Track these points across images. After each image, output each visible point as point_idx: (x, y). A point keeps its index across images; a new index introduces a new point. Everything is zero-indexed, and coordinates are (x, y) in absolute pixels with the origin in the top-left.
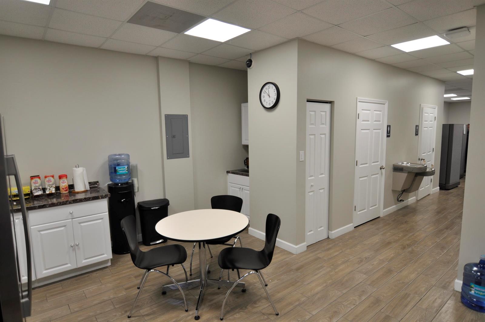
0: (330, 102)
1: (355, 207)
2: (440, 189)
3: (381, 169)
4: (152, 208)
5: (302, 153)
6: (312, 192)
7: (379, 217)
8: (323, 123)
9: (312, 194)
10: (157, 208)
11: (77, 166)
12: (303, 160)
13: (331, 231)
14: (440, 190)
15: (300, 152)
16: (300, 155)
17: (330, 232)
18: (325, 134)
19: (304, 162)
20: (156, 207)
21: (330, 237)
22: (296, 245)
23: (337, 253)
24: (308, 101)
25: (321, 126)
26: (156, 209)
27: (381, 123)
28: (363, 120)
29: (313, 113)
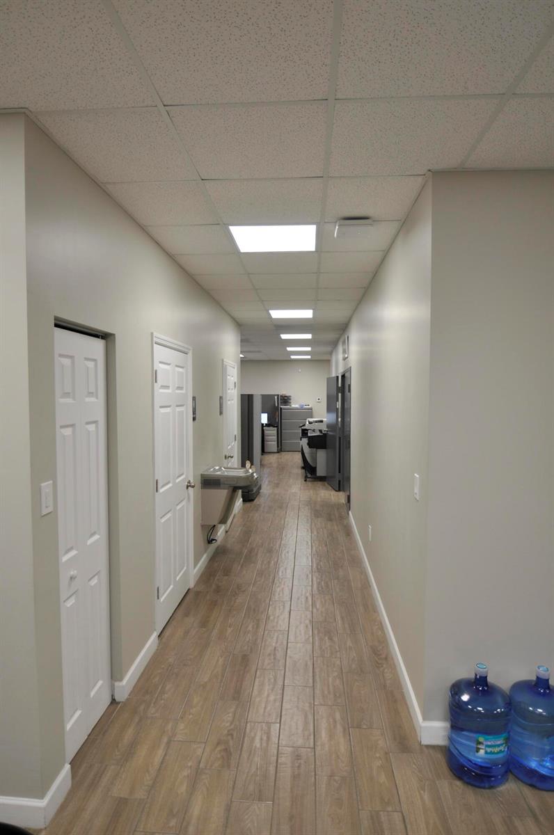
0: (105, 336)
1: (158, 588)
2: (244, 501)
3: (188, 487)
5: (46, 486)
6: (73, 597)
7: (189, 590)
8: (92, 391)
9: (74, 601)
12: (50, 509)
13: (121, 680)
14: (243, 504)
15: (43, 485)
16: (43, 495)
17: (117, 684)
18: (95, 422)
19: (53, 515)
21: (117, 699)
22: (42, 797)
23: (160, 752)
24: (56, 325)
25: (87, 400)
27: (184, 391)
28: (162, 386)
29: (67, 362)
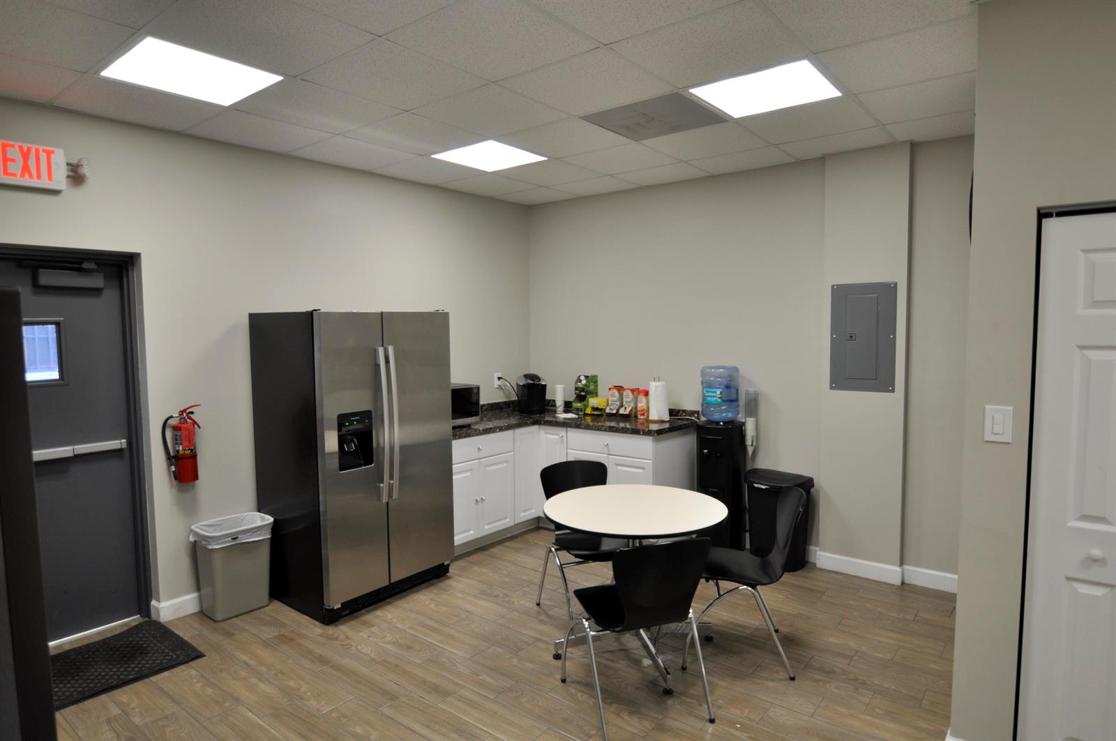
4: (756, 485)
10: (763, 487)
11: (657, 379)
20: (762, 484)
26: (762, 489)
